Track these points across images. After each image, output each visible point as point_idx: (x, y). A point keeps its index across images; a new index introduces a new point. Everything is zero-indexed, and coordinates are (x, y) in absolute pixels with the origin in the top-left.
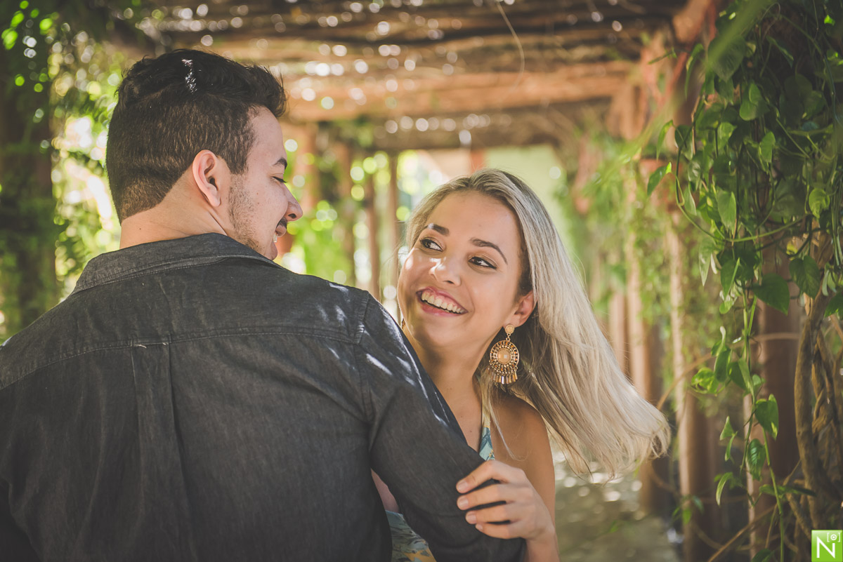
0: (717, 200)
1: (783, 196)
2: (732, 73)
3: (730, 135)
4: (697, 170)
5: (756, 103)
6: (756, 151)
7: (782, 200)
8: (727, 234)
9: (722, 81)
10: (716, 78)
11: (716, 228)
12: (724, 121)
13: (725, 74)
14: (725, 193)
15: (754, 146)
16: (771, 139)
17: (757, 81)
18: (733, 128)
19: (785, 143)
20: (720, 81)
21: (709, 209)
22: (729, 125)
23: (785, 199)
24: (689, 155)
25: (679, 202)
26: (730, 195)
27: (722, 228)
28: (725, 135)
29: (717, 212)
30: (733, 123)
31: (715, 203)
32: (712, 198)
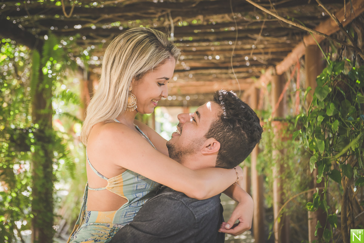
0: (317, 143)
1: (340, 142)
2: (324, 99)
3: (322, 120)
4: (310, 132)
5: (333, 110)
6: (331, 126)
7: (340, 143)
8: (320, 154)
9: (320, 101)
10: (318, 100)
11: (316, 152)
12: (320, 115)
13: (321, 99)
14: (320, 140)
15: (330, 124)
16: (337, 122)
17: (332, 102)
18: (323, 118)
19: (341, 124)
20: (319, 101)
21: (314, 146)
22: (322, 117)
23: (341, 143)
24: (307, 126)
25: (303, 143)
26: (322, 142)
27: (318, 152)
28: (320, 120)
29: (317, 147)
30: (323, 116)
31: (316, 144)
32: (315, 142)
